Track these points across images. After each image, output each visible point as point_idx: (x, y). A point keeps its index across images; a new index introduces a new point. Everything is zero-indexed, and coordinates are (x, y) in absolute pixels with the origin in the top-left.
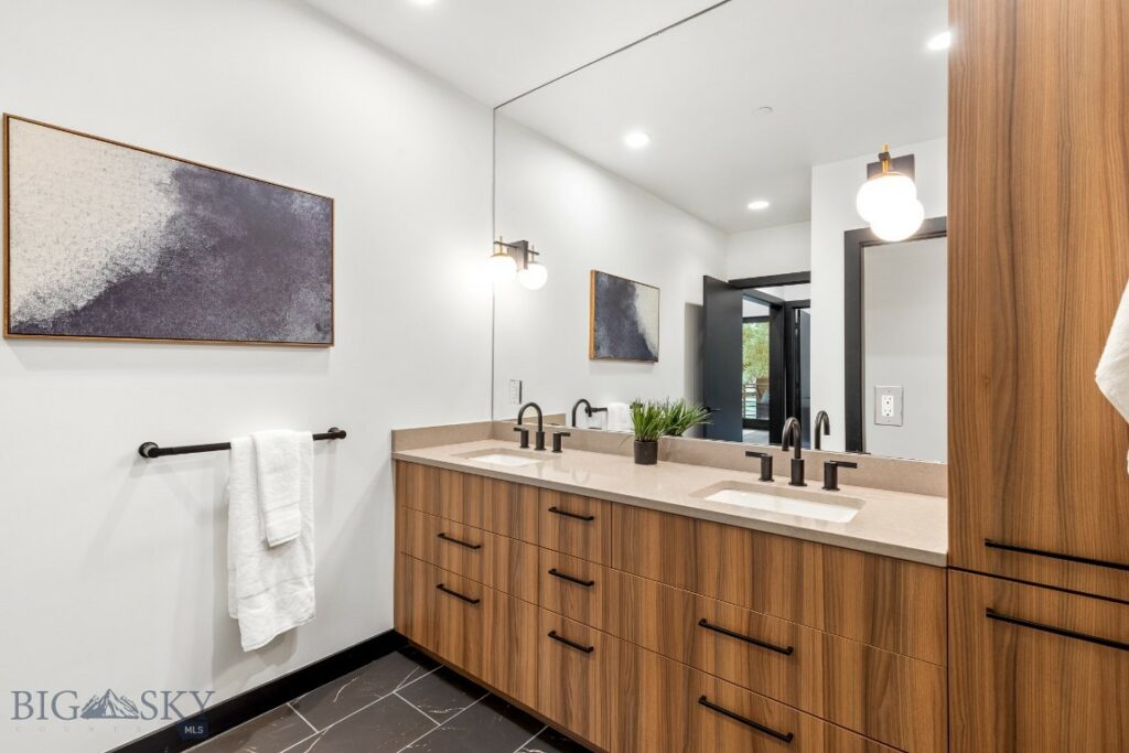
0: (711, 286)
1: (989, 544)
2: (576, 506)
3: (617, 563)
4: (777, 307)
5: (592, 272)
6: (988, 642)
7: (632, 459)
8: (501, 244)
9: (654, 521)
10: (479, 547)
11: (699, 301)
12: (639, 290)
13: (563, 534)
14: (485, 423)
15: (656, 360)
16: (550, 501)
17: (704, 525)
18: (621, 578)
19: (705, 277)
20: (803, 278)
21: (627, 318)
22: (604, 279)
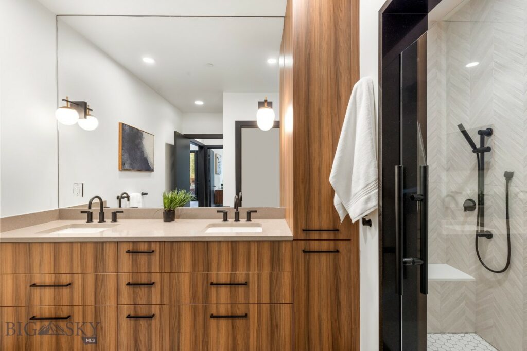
0: (178, 136)
1: (304, 230)
2: (143, 247)
3: (168, 269)
4: (201, 147)
5: (120, 123)
6: (303, 260)
7: (163, 220)
8: (68, 101)
9: (188, 246)
10: (69, 284)
11: (173, 143)
12: (145, 135)
13: (135, 263)
14: (55, 210)
15: (153, 170)
16: (124, 248)
17: (212, 243)
18: (171, 276)
19: (175, 132)
20: (220, 137)
21: (139, 149)
22: (127, 128)
